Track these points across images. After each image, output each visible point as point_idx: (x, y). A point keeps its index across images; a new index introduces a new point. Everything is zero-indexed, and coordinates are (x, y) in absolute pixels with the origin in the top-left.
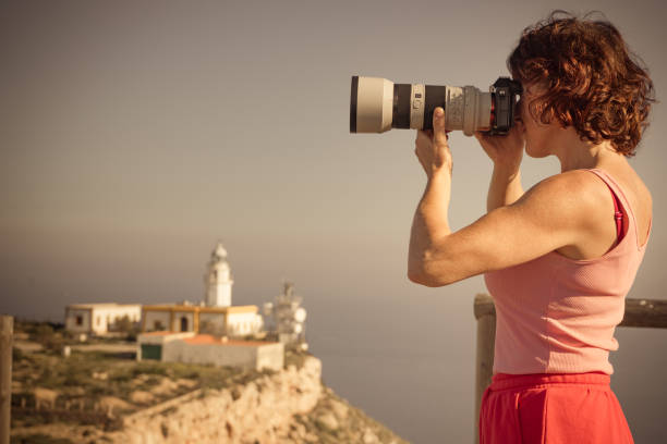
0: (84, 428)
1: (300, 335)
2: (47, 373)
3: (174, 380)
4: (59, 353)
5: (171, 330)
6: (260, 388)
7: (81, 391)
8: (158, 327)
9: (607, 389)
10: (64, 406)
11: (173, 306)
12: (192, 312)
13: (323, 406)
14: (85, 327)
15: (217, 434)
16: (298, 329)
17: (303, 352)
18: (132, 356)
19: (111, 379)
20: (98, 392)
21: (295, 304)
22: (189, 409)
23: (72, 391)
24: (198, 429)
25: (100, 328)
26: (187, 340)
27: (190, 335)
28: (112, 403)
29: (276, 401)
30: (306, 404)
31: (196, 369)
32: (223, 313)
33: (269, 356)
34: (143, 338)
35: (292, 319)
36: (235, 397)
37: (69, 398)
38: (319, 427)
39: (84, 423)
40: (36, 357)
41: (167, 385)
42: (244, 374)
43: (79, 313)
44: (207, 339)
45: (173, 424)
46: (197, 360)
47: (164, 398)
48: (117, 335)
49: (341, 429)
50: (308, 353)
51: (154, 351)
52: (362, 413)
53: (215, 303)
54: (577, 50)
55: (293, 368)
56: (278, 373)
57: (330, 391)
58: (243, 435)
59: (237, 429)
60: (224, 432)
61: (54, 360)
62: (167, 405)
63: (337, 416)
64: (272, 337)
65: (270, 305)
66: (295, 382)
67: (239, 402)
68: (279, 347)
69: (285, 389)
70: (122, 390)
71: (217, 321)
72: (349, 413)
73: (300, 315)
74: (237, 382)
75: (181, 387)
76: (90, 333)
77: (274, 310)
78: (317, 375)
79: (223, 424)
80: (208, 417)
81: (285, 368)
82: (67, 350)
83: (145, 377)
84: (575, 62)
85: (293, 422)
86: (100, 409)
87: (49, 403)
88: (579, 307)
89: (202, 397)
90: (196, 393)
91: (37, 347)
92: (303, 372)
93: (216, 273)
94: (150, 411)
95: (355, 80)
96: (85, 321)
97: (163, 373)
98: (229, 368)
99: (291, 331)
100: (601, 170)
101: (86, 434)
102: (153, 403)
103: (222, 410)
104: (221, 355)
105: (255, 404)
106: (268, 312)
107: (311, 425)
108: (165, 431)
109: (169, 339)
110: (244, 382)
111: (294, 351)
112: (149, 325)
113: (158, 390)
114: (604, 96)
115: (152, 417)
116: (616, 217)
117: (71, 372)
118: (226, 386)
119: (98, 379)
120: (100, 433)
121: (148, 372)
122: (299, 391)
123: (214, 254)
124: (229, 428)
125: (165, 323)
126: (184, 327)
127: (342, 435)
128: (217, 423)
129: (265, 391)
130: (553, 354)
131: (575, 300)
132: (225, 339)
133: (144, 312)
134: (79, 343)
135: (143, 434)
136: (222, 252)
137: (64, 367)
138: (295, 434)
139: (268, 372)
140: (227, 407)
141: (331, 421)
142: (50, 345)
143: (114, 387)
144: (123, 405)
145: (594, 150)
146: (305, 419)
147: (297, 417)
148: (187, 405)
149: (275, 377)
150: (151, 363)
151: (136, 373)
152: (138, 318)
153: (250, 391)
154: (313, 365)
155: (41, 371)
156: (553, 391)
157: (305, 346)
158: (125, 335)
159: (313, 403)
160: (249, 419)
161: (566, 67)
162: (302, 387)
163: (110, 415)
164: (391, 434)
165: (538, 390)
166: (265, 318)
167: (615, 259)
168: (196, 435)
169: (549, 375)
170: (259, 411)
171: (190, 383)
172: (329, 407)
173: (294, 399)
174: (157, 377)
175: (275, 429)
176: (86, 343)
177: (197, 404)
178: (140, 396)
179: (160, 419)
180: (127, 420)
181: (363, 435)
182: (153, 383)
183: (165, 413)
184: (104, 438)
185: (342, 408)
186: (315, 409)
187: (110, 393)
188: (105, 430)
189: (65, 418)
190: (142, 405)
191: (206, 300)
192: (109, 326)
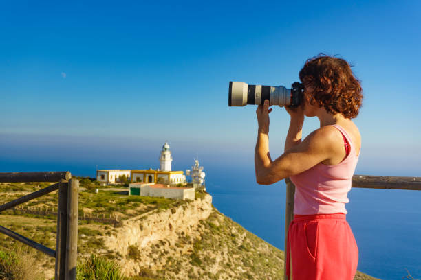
0: (105, 226)
1: (202, 184)
2: (88, 201)
3: (145, 204)
4: (94, 192)
5: (144, 182)
6: (184, 209)
7: (103, 209)
8: (138, 180)
9: (345, 220)
10: (96, 215)
11: (145, 170)
12: (154, 173)
13: (213, 216)
14: (105, 180)
15: (165, 229)
16: (202, 181)
17: (204, 191)
18: (127, 193)
19: (117, 204)
20: (111, 210)
21: (200, 170)
22: (152, 217)
23: (99, 209)
24: (156, 227)
25: (112, 181)
26: (151, 186)
27: (153, 184)
28: (117, 215)
29: (192, 214)
30: (205, 215)
31: (156, 199)
32: (168, 174)
33: (189, 194)
34: (131, 185)
35: (199, 177)
36: (173, 212)
37: (99, 212)
38: (211, 226)
39: (105, 224)
40: (83, 193)
41: (142, 206)
42: (177, 202)
43: (102, 174)
44: (160, 186)
45: (145, 224)
46: (156, 195)
47: (141, 212)
48: (120, 183)
49: (221, 227)
50: (206, 192)
51: (136, 191)
52: (231, 219)
53: (164, 170)
54: (327, 73)
55: (199, 199)
56: (193, 201)
57: (216, 209)
58: (177, 229)
59: (174, 227)
60: (168, 228)
61: (92, 195)
62: (142, 215)
63: (219, 221)
64: (190, 185)
65: (189, 171)
66: (200, 205)
67: (174, 215)
68: (193, 190)
69: (196, 208)
70: (122, 208)
71: (165, 177)
72: (225, 220)
73: (203, 175)
74: (174, 205)
75: (149, 207)
76: (107, 182)
77: (191, 173)
78: (210, 202)
79: (168, 224)
80: (161, 221)
81: (196, 199)
82: (97, 190)
83: (133, 203)
84: (326, 78)
85: (199, 223)
86: (113, 217)
87: (89, 214)
88: (331, 186)
89: (158, 212)
90: (155, 210)
91: (84, 189)
92: (204, 201)
93: (164, 156)
94: (135, 218)
95: (231, 83)
96: (106, 177)
97: (140, 201)
98: (170, 199)
99: (199, 182)
100: (338, 126)
101: (106, 228)
102: (136, 215)
103: (167, 218)
104: (167, 193)
105: (182, 215)
106: (188, 174)
107: (207, 225)
108: (141, 228)
109: (143, 186)
110: (177, 205)
111: (200, 191)
112: (134, 179)
113: (139, 209)
114: (338, 95)
115: (136, 221)
116: (345, 145)
117: (99, 200)
118: (169, 207)
119: (111, 203)
120: (112, 228)
121: (134, 201)
122: (202, 209)
123: (164, 147)
124: (170, 226)
125: (141, 178)
126: (150, 181)
127: (221, 230)
128: (165, 224)
129: (187, 209)
130: (321, 206)
131: (329, 182)
132: (168, 186)
133: (132, 173)
134: (103, 187)
135: (131, 229)
136: (167, 146)
137: (96, 198)
138: (200, 229)
139: (188, 201)
140: (170, 217)
141: (216, 223)
142: (90, 188)
143: (118, 206)
144: (123, 215)
145: (334, 117)
146: (205, 222)
147: (201, 221)
148: (151, 216)
149: (191, 203)
150: (135, 196)
151: (128, 201)
152: (129, 176)
153: (180, 209)
154: (209, 198)
155: (86, 200)
156: (321, 222)
157: (205, 189)
158: (124, 184)
159: (209, 215)
160: (180, 222)
161: (321, 80)
162: (204, 208)
163: (117, 220)
164: (244, 229)
165: (315, 221)
166: (187, 176)
167: (346, 164)
168: (155, 229)
169: (319, 215)
170: (184, 218)
171: (153, 206)
172: (216, 217)
173: (200, 213)
174: (138, 203)
175: (191, 227)
176: (106, 187)
177: (156, 215)
178: (130, 211)
179: (139, 221)
180: (125, 222)
181: (231, 229)
182: (136, 205)
183: (141, 219)
184: (114, 230)
185: (221, 218)
186: (209, 218)
187: (117, 210)
188: (114, 227)
189: (96, 221)
190: (131, 215)
191: (160, 169)
192: (116, 179)
